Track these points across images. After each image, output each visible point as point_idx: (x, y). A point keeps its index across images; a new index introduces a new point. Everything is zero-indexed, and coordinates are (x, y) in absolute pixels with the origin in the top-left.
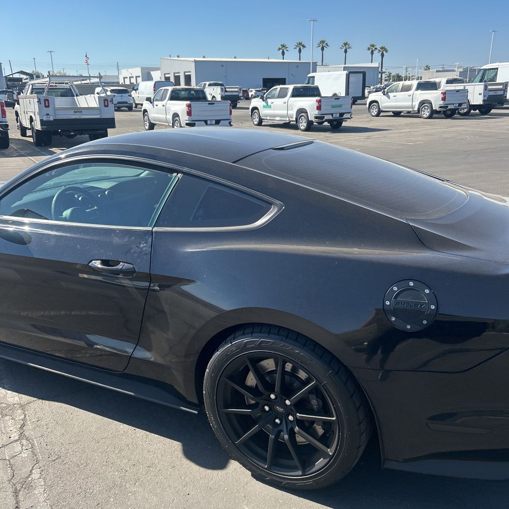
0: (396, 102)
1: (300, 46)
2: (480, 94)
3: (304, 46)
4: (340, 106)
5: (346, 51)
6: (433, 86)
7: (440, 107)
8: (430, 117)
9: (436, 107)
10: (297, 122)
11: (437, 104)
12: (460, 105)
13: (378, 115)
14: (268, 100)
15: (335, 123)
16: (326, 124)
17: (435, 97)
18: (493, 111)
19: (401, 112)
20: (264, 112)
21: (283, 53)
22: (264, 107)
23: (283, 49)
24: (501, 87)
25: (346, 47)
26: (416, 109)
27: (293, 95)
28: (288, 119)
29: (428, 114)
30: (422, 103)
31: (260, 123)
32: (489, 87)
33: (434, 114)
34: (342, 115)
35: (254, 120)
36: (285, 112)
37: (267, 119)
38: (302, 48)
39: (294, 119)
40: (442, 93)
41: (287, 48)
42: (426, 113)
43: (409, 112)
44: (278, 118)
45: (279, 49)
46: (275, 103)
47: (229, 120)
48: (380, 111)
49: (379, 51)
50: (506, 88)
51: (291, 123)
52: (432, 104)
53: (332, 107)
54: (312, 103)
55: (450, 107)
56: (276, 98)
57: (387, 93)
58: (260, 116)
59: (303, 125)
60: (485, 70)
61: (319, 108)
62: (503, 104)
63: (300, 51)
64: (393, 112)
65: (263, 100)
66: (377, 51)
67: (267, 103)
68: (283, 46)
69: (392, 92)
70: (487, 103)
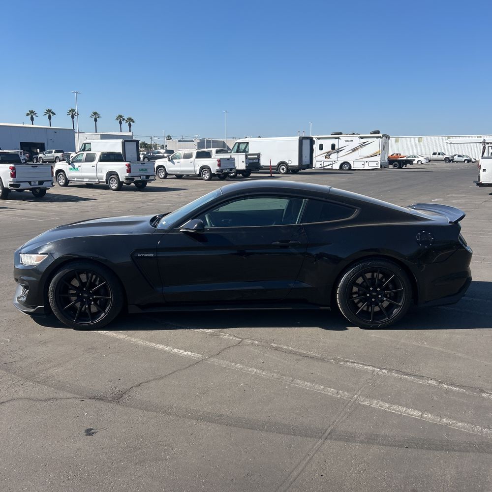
0: (181, 167)
1: (50, 113)
2: (243, 162)
3: (54, 114)
4: (146, 170)
5: (96, 120)
6: (208, 155)
7: (217, 171)
8: (210, 179)
9: (214, 171)
10: (107, 183)
11: (214, 169)
12: (231, 170)
13: (165, 178)
14: (75, 164)
15: (140, 184)
16: (133, 184)
17: (212, 163)
18: (252, 175)
19: (183, 175)
20: (70, 174)
21: (32, 119)
22: (70, 169)
23: (32, 115)
24: (256, 156)
25: (96, 116)
26: (198, 173)
27: (101, 160)
28: (97, 180)
29: (208, 177)
30: (202, 168)
31: (66, 184)
32: (249, 157)
33: (212, 177)
34: (148, 177)
35: (60, 182)
36: (94, 174)
37: (74, 181)
38: (51, 115)
39: (105, 180)
40: (217, 161)
41: (35, 114)
42: (207, 176)
43: (188, 175)
44: (87, 180)
45: (28, 115)
46: (82, 167)
47: (50, 181)
48: (166, 174)
49: (127, 121)
50: (260, 158)
51: (101, 184)
52: (210, 169)
53: (140, 170)
54: (122, 167)
55: (224, 171)
56: (83, 162)
57: (172, 159)
58: (66, 178)
59: (114, 185)
60: (239, 144)
61: (129, 171)
62: (259, 169)
63: (50, 118)
64: (176, 175)
65: (69, 164)
66: (125, 121)
67: (74, 167)
68: (32, 112)
69: (175, 158)
70: (249, 168)
